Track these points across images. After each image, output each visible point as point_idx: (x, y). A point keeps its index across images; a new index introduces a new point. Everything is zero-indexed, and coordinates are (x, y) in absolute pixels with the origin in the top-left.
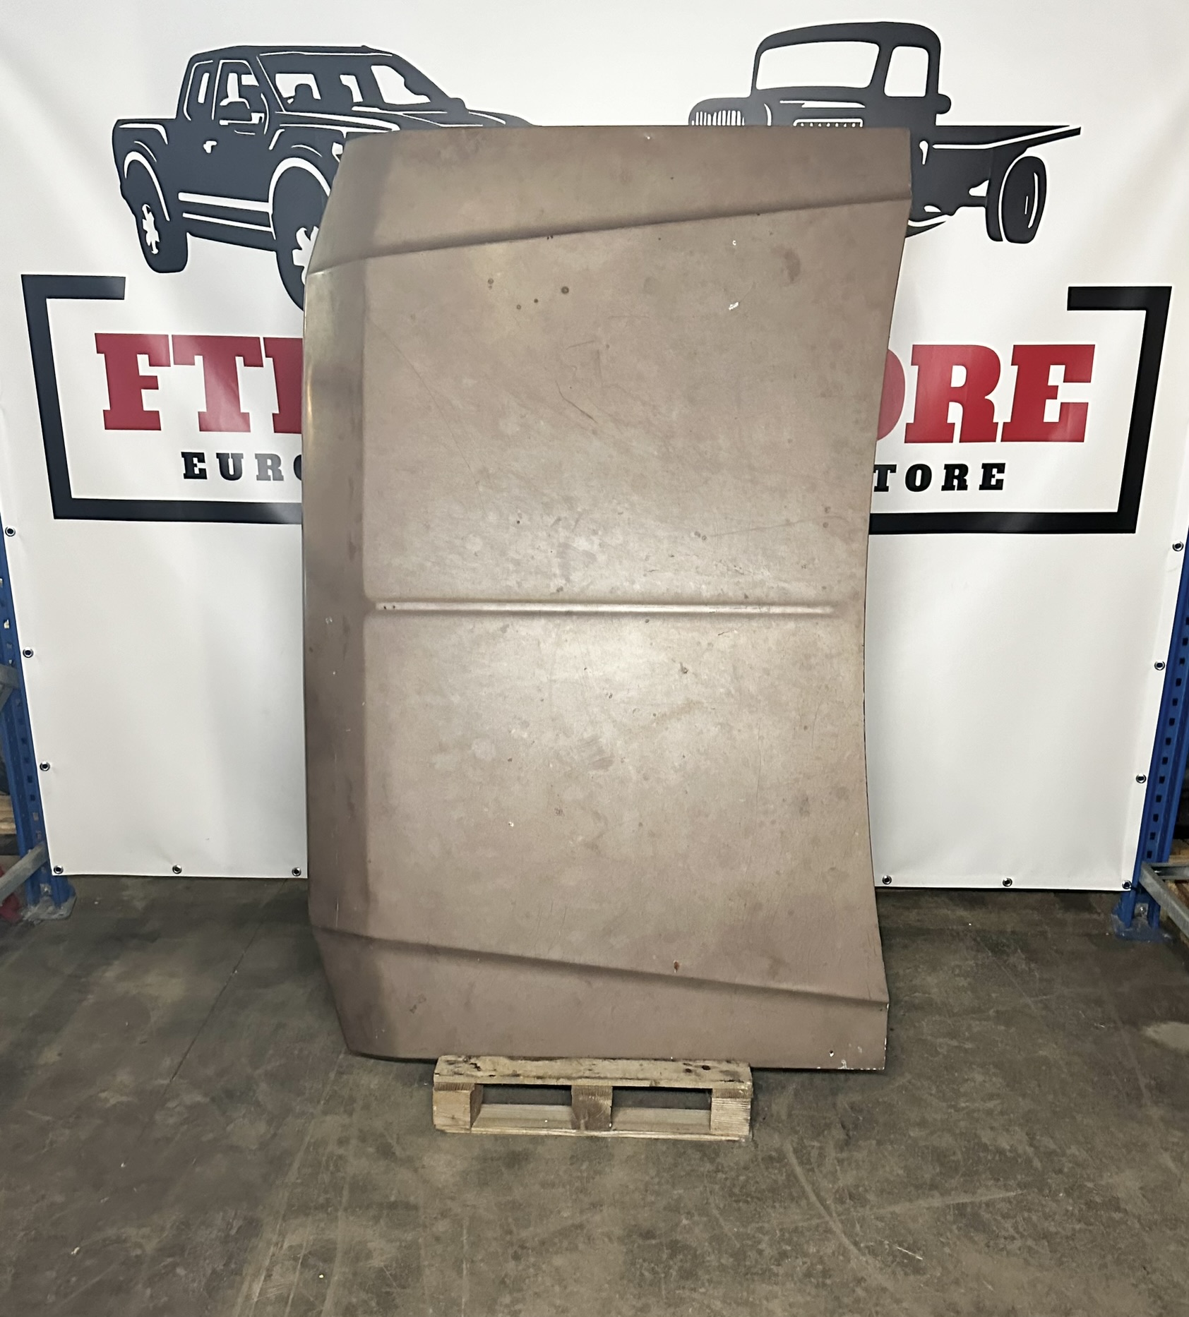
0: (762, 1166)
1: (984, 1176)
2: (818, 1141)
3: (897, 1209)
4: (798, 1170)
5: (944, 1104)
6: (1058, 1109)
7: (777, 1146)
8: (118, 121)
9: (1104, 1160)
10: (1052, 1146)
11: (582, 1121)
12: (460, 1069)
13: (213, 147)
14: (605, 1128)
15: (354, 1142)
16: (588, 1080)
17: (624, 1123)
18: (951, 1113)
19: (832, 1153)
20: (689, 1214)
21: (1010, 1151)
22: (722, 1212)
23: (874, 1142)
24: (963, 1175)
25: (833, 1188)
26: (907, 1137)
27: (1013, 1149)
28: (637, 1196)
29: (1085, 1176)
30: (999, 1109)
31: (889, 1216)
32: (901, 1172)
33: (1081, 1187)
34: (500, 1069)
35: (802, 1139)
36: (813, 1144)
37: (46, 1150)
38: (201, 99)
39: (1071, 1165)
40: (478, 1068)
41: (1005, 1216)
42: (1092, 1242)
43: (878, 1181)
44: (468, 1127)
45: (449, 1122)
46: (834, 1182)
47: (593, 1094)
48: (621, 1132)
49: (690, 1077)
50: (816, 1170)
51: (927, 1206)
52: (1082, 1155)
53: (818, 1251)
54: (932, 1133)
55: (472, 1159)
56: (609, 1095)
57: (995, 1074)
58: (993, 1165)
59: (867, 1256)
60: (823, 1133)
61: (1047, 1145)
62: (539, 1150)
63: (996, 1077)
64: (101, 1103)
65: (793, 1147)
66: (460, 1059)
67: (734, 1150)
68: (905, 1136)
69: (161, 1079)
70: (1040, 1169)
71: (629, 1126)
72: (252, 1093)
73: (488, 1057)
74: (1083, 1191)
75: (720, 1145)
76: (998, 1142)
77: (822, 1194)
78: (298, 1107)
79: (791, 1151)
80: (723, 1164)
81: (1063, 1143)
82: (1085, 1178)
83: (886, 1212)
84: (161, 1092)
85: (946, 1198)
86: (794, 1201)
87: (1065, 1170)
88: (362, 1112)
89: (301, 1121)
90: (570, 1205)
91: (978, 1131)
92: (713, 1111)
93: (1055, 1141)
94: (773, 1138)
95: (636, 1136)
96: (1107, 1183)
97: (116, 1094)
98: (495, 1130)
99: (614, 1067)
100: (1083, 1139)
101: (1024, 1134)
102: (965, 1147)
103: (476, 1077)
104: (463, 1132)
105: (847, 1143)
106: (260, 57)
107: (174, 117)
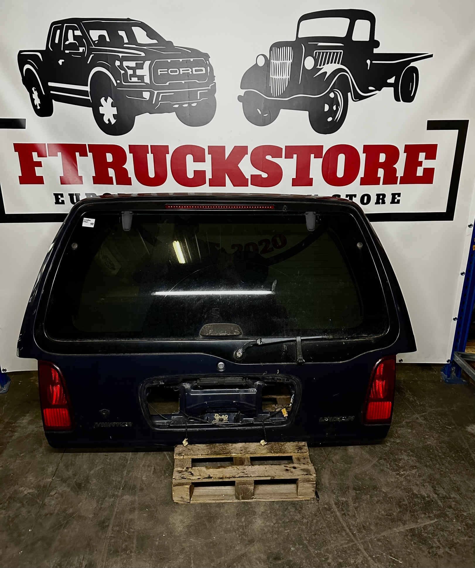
0: (322, 513)
1: (419, 512)
2: (345, 498)
3: (385, 534)
4: (338, 513)
5: (394, 473)
6: (442, 473)
7: (327, 501)
8: (20, 51)
9: (467, 499)
11: (240, 496)
12: (184, 476)
13: (62, 62)
14: (251, 498)
15: (137, 511)
16: (243, 478)
17: (258, 494)
18: (398, 478)
19: (352, 505)
20: (294, 545)
21: (427, 497)
22: (309, 541)
23: (369, 496)
24: (410, 512)
25: (355, 524)
26: (382, 493)
28: (269, 535)
29: (462, 509)
30: (418, 474)
31: (383, 538)
32: (383, 512)
33: (461, 515)
34: (202, 475)
35: (337, 497)
36: (342, 499)
38: (57, 41)
40: (192, 474)
41: (433, 535)
42: (473, 547)
43: (374, 519)
44: (189, 501)
45: (180, 499)
46: (355, 521)
47: (245, 484)
48: (258, 499)
49: (288, 474)
50: (346, 514)
51: (398, 531)
52: (458, 497)
53: (355, 562)
54: (393, 489)
55: (192, 518)
56: (252, 484)
57: (412, 455)
58: (422, 506)
59: (378, 564)
60: (346, 493)
61: (442, 492)
62: (222, 511)
63: (413, 457)
64: (20, 493)
65: (334, 502)
66: (184, 470)
67: (309, 505)
68: (381, 491)
69: (48, 478)
70: (442, 507)
71: (261, 496)
72: (89, 485)
73: (196, 468)
74: (463, 518)
75: (302, 503)
76: (421, 492)
77: (351, 527)
78: (110, 492)
79: (334, 504)
80: (305, 514)
81: (448, 491)
82: (462, 511)
83: (381, 536)
84: (48, 486)
85: (406, 526)
86: (340, 533)
87: (453, 506)
88: (140, 493)
89: (112, 500)
90: (239, 542)
91: (412, 487)
92: (299, 488)
93: (444, 491)
94: (325, 497)
95: (264, 501)
96: (472, 512)
97: (27, 488)
98: (201, 501)
99: (254, 470)
100: (456, 489)
101: (431, 488)
102: (408, 496)
103: (192, 479)
104: (186, 503)
105: (357, 498)
106: (82, 23)
107: (45, 49)
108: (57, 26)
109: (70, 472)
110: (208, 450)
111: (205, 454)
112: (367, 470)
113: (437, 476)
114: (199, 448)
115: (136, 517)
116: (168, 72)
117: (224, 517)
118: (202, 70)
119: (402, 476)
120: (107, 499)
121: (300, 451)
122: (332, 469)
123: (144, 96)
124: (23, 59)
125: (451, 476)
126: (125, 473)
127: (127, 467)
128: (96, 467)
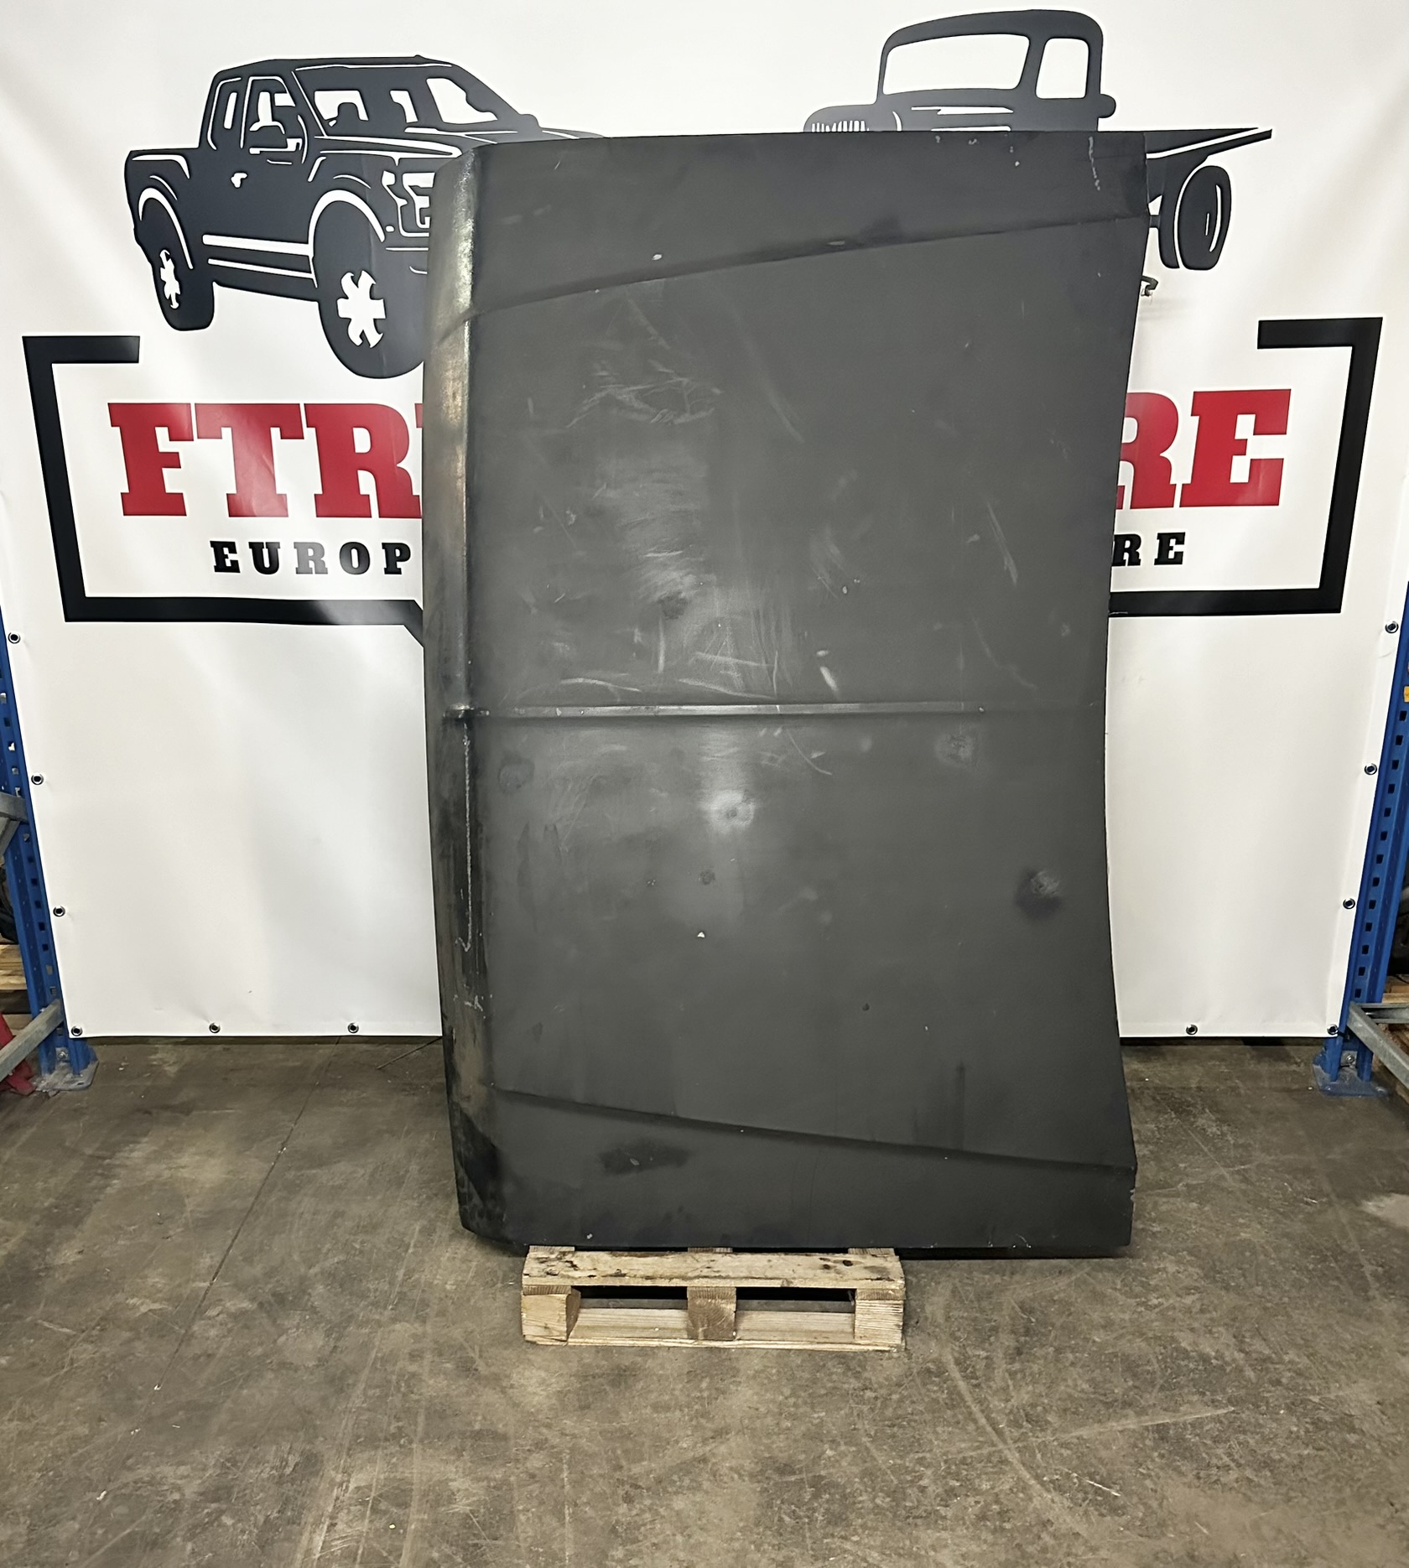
0: (918, 1381)
1: (1186, 1390)
2: (983, 1350)
3: (1084, 1432)
4: (963, 1386)
5: (1131, 1301)
6: (1269, 1305)
7: (936, 1356)
8: (131, 152)
9: (1329, 1367)
10: (1267, 1352)
11: (701, 1330)
12: (553, 1268)
13: (242, 180)
14: (729, 1337)
15: (428, 1356)
16: (706, 1280)
17: (751, 1330)
18: (1142, 1311)
19: (1002, 1365)
20: (834, 1443)
21: (1216, 1358)
22: (874, 1439)
23: (1051, 1349)
24: (1162, 1388)
25: (1005, 1407)
26: (1090, 1344)
27: (1220, 1356)
28: (769, 1420)
29: (1309, 1388)
30: (1199, 1305)
31: (1075, 1441)
32: (1085, 1386)
33: (1304, 1402)
34: (601, 1267)
35: (964, 1347)
36: (978, 1353)
37: (65, 1370)
38: (228, 124)
39: (1289, 1374)
40: (574, 1266)
41: (1216, 1440)
42: (1324, 1471)
43: (1060, 1399)
44: (564, 1338)
45: (542, 1332)
47: (713, 1297)
48: (748, 1342)
49: (828, 1275)
50: (983, 1385)
51: (1120, 1428)
52: (1304, 1362)
53: (993, 1488)
54: (1122, 1336)
55: (570, 1376)
56: (731, 1298)
57: (1190, 1263)
58: (1197, 1376)
59: (1054, 1493)
60: (989, 1340)
61: (1259, 1349)
62: (649, 1364)
63: (1192, 1266)
64: (130, 1309)
65: (954, 1358)
66: (552, 1256)
67: (884, 1363)
68: (1088, 1342)
69: (200, 1281)
70: (1254, 1380)
71: (756, 1335)
72: (307, 1297)
73: (586, 1253)
74: (1308, 1407)
75: (867, 1355)
77: (993, 1415)
78: (362, 1314)
79: (953, 1363)
80: (870, 1379)
81: (1279, 1347)
82: (1309, 1391)
83: (1072, 1437)
84: (201, 1298)
85: (1143, 1418)
86: (960, 1426)
87: (1284, 1381)
88: (438, 1319)
89: (365, 1331)
90: (689, 1433)
91: (1175, 1334)
92: (858, 1316)
93: (1268, 1345)
94: (930, 1346)
95: (763, 1346)
96: (1337, 1396)
97: (148, 1301)
98: (597, 1340)
99: (737, 1264)
100: (1302, 1342)
101: (1231, 1337)
102: (1161, 1354)
103: (573, 1278)
104: (558, 1343)
105: (1019, 1351)
106: (295, 72)
107: (196, 145)
108: (228, 82)
109: (258, 1270)
112: (1058, 1293)
113: (1255, 1313)
115: (426, 1369)
117: (654, 1376)
119: (1155, 1308)
120: (350, 1329)
122: (958, 1285)
124: (138, 171)
125: (1295, 1313)
126: (400, 1274)
127: (405, 1261)
128: (324, 1260)
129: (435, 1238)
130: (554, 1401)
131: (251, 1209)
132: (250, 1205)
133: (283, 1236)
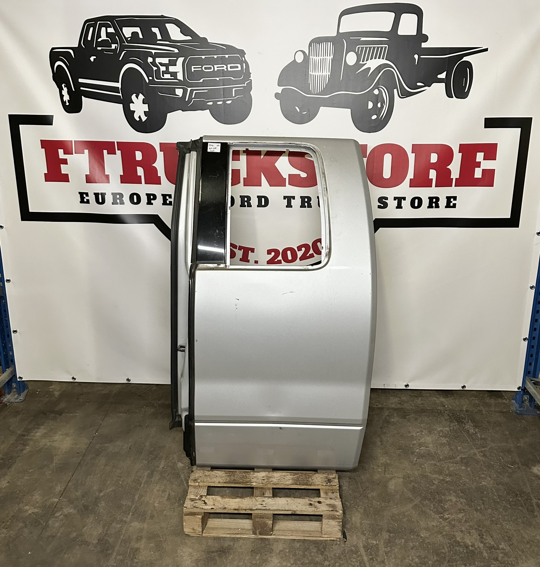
0: (348, 557)
2: (375, 540)
5: (437, 516)
6: (493, 519)
7: (355, 543)
8: (52, 48)
10: (492, 543)
11: (258, 531)
12: (197, 504)
13: (94, 59)
14: (269, 534)
15: (144, 539)
16: (260, 510)
17: (279, 530)
18: (441, 521)
21: (471, 546)
23: (403, 540)
24: (448, 562)
26: (419, 538)
27: (473, 545)
29: (510, 562)
30: (464, 519)
32: (417, 560)
34: (217, 504)
35: (367, 539)
36: (373, 542)
38: (89, 38)
39: (502, 555)
40: (205, 503)
44: (201, 534)
45: (191, 531)
47: (263, 518)
48: (277, 536)
49: (311, 509)
50: (374, 559)
52: (508, 549)
54: (432, 534)
55: (202, 552)
56: (270, 518)
58: (463, 555)
60: (378, 535)
61: (489, 542)
62: (235, 546)
63: (462, 499)
64: (24, 512)
65: (363, 544)
66: (197, 498)
67: (334, 547)
68: (419, 536)
69: (55, 498)
70: (487, 558)
71: (281, 533)
72: (97, 508)
73: (211, 497)
75: (326, 543)
76: (465, 540)
78: (118, 518)
79: (362, 547)
80: (328, 555)
81: (497, 541)
84: (54, 506)
87: (500, 558)
88: (150, 521)
89: (119, 526)
91: (454, 533)
92: (323, 526)
93: (493, 540)
94: (354, 539)
95: (285, 538)
97: (32, 508)
98: (214, 534)
99: (274, 502)
100: (507, 538)
101: (478, 535)
102: (449, 543)
103: (205, 509)
104: (198, 535)
105: (390, 541)
106: (116, 20)
107: (77, 46)
108: (90, 23)
109: (79, 493)
110: (227, 477)
111: (223, 482)
112: (407, 511)
113: (488, 523)
114: (217, 475)
115: (142, 546)
116: (202, 69)
117: (237, 552)
118: (237, 67)
119: (446, 520)
120: (113, 524)
121: (329, 484)
122: (366, 507)
123: (177, 93)
124: (54, 55)
125: (504, 523)
126: (137, 497)
127: (139, 491)
128: (107, 489)
129: (153, 479)
130: (194, 564)
131: (80, 463)
132: (79, 461)
133: (91, 476)
